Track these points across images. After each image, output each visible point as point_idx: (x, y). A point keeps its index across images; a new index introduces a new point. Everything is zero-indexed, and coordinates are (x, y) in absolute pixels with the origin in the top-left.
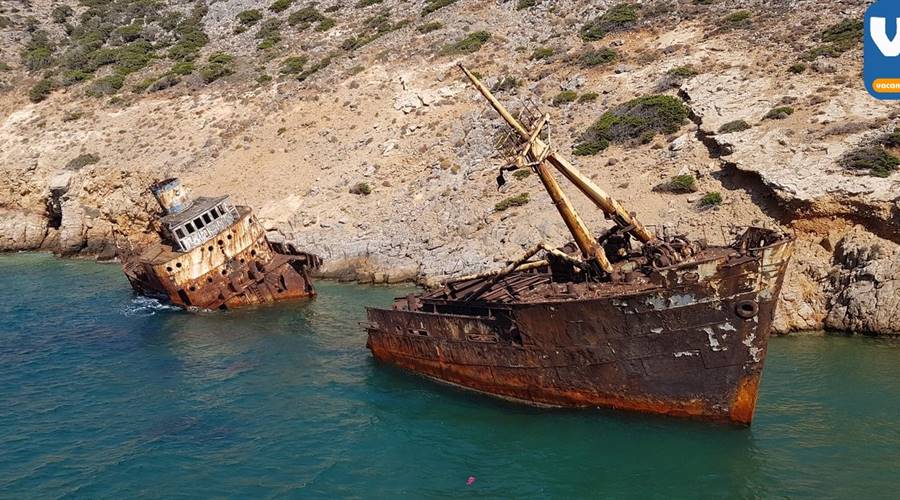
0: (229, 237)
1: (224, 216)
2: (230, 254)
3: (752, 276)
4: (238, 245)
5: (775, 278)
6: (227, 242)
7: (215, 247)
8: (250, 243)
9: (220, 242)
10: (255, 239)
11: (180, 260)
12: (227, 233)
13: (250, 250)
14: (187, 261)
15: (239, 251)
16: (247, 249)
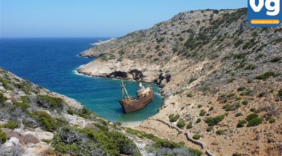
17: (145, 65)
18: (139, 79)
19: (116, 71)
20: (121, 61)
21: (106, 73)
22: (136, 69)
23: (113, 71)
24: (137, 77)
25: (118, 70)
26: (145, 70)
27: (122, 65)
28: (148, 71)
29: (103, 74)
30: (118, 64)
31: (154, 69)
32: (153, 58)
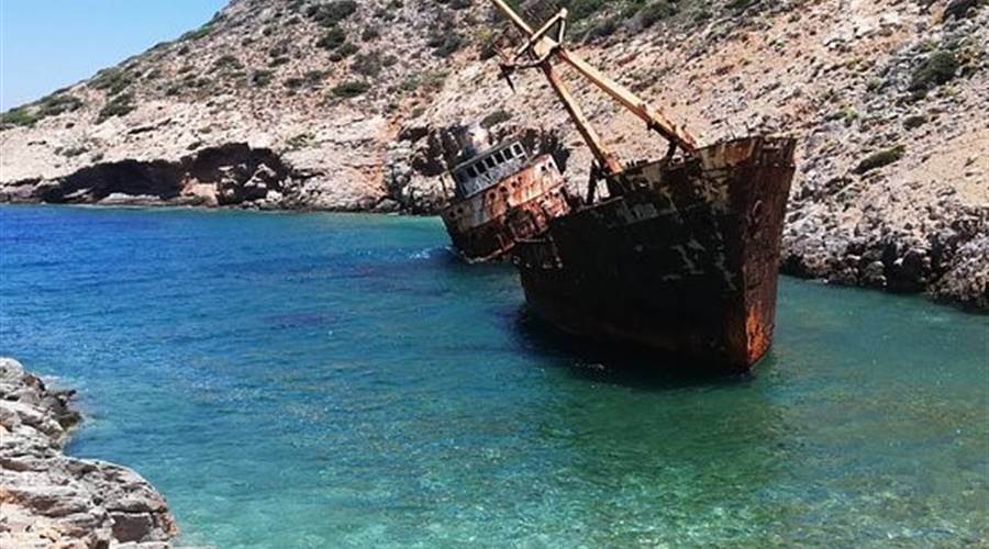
0: (514, 185)
1: (511, 161)
2: (513, 202)
3: (699, 182)
4: (523, 194)
5: (726, 187)
6: (512, 190)
7: (497, 194)
8: (540, 192)
9: (504, 189)
10: (546, 189)
11: (462, 206)
12: (512, 180)
13: (538, 200)
14: (468, 208)
15: (525, 200)
16: (534, 199)
17: (287, 117)
18: (263, 194)
19: (106, 160)
20: (123, 112)
21: (35, 177)
22: (239, 139)
23: (83, 165)
24: (250, 183)
25: (114, 156)
26: (298, 143)
27: (134, 132)
28: (318, 145)
29: (19, 184)
30: (111, 128)
31: (359, 136)
32: (329, 85)
